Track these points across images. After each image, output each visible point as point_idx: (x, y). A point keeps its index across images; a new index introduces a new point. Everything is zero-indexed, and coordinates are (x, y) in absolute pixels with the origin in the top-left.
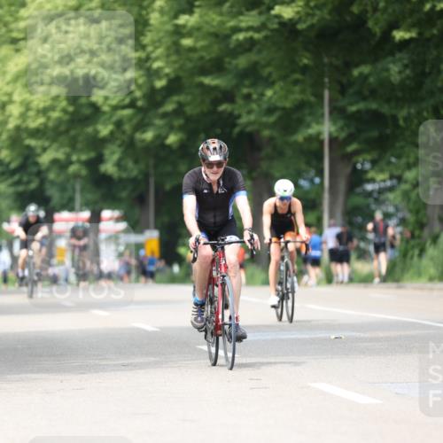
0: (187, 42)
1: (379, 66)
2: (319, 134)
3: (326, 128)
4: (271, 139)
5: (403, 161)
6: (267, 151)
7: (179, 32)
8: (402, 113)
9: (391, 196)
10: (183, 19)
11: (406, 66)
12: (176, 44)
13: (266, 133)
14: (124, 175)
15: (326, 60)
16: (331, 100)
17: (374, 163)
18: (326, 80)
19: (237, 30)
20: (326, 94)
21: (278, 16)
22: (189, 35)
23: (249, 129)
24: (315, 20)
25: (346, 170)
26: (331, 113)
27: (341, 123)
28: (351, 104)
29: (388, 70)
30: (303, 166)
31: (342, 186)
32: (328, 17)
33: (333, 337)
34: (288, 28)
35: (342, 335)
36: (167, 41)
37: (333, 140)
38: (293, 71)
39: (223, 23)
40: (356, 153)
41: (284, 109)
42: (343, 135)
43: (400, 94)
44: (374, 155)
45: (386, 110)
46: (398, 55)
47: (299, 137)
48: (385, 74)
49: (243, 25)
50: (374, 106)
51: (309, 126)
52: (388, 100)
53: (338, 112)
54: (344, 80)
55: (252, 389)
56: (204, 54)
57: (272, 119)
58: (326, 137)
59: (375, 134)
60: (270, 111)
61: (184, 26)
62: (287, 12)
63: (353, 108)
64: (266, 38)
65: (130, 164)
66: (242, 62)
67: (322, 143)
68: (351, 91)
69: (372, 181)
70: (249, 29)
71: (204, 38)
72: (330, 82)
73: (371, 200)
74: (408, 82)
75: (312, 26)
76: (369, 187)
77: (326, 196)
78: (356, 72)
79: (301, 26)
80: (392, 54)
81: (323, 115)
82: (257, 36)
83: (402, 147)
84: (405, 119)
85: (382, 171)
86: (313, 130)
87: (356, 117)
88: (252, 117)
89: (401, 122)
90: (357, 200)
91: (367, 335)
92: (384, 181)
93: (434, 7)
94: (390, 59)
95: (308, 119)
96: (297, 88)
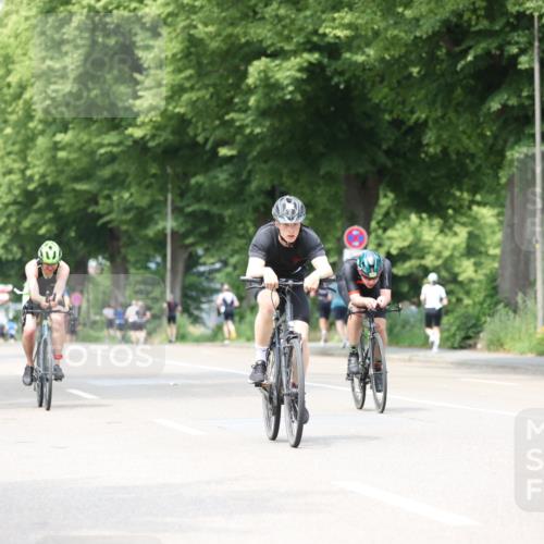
0: (62, 154)
1: (211, 174)
2: (164, 229)
3: (169, 224)
4: (126, 231)
5: (230, 248)
6: (124, 239)
7: (56, 147)
8: (228, 213)
9: (218, 275)
10: (59, 137)
11: (232, 175)
12: (54, 157)
13: (124, 227)
14: (10, 257)
15: (169, 170)
16: (173, 201)
17: (207, 250)
18: (170, 186)
19: (101, 146)
20: (170, 196)
21: (131, 136)
22: (63, 149)
23: (110, 226)
24: (162, 140)
25: (184, 256)
26: (173, 211)
27: (181, 220)
28: (188, 206)
29: (217, 178)
30: (151, 252)
31: (181, 267)
32: (171, 138)
33: (172, 384)
34: (140, 145)
35: (179, 382)
36: (48, 155)
37: (174, 233)
38: (145, 179)
39: (89, 142)
40: (193, 245)
41: (137, 208)
42: (182, 230)
43: (226, 198)
44: (206, 245)
45: (215, 210)
46: (225, 167)
47: (151, 232)
48: (215, 181)
49: (106, 142)
50: (205, 207)
51: (156, 223)
52: (216, 203)
53: (177, 210)
54: (183, 187)
55: (109, 423)
56: (75, 164)
57: (129, 216)
58: (169, 231)
59: (205, 229)
60: (127, 210)
61: (60, 142)
62: (138, 133)
63: (189, 209)
64: (122, 152)
65: (15, 249)
66: (106, 172)
67: (165, 235)
68: (190, 195)
69: (204, 264)
70: (109, 145)
71: (75, 152)
72: (173, 188)
73: (203, 279)
74: (232, 188)
75: (159, 145)
76: (202, 269)
77: (168, 275)
78: (193, 181)
79: (151, 144)
80: (221, 166)
81: (166, 214)
82: (115, 150)
83: (228, 238)
84: (231, 217)
85: (213, 256)
86: (160, 227)
87: (193, 215)
88: (113, 216)
89: (227, 220)
90: (192, 279)
91: (198, 382)
92: (213, 264)
93: (252, 131)
94: (219, 169)
95: (156, 216)
96: (149, 192)
